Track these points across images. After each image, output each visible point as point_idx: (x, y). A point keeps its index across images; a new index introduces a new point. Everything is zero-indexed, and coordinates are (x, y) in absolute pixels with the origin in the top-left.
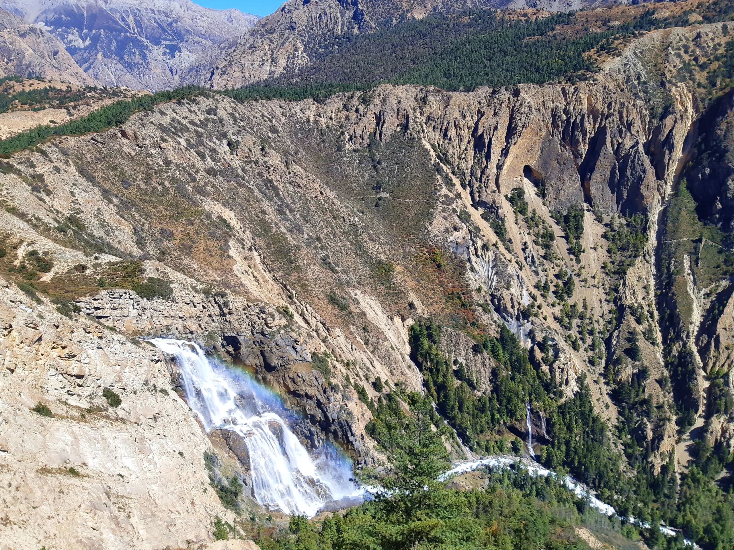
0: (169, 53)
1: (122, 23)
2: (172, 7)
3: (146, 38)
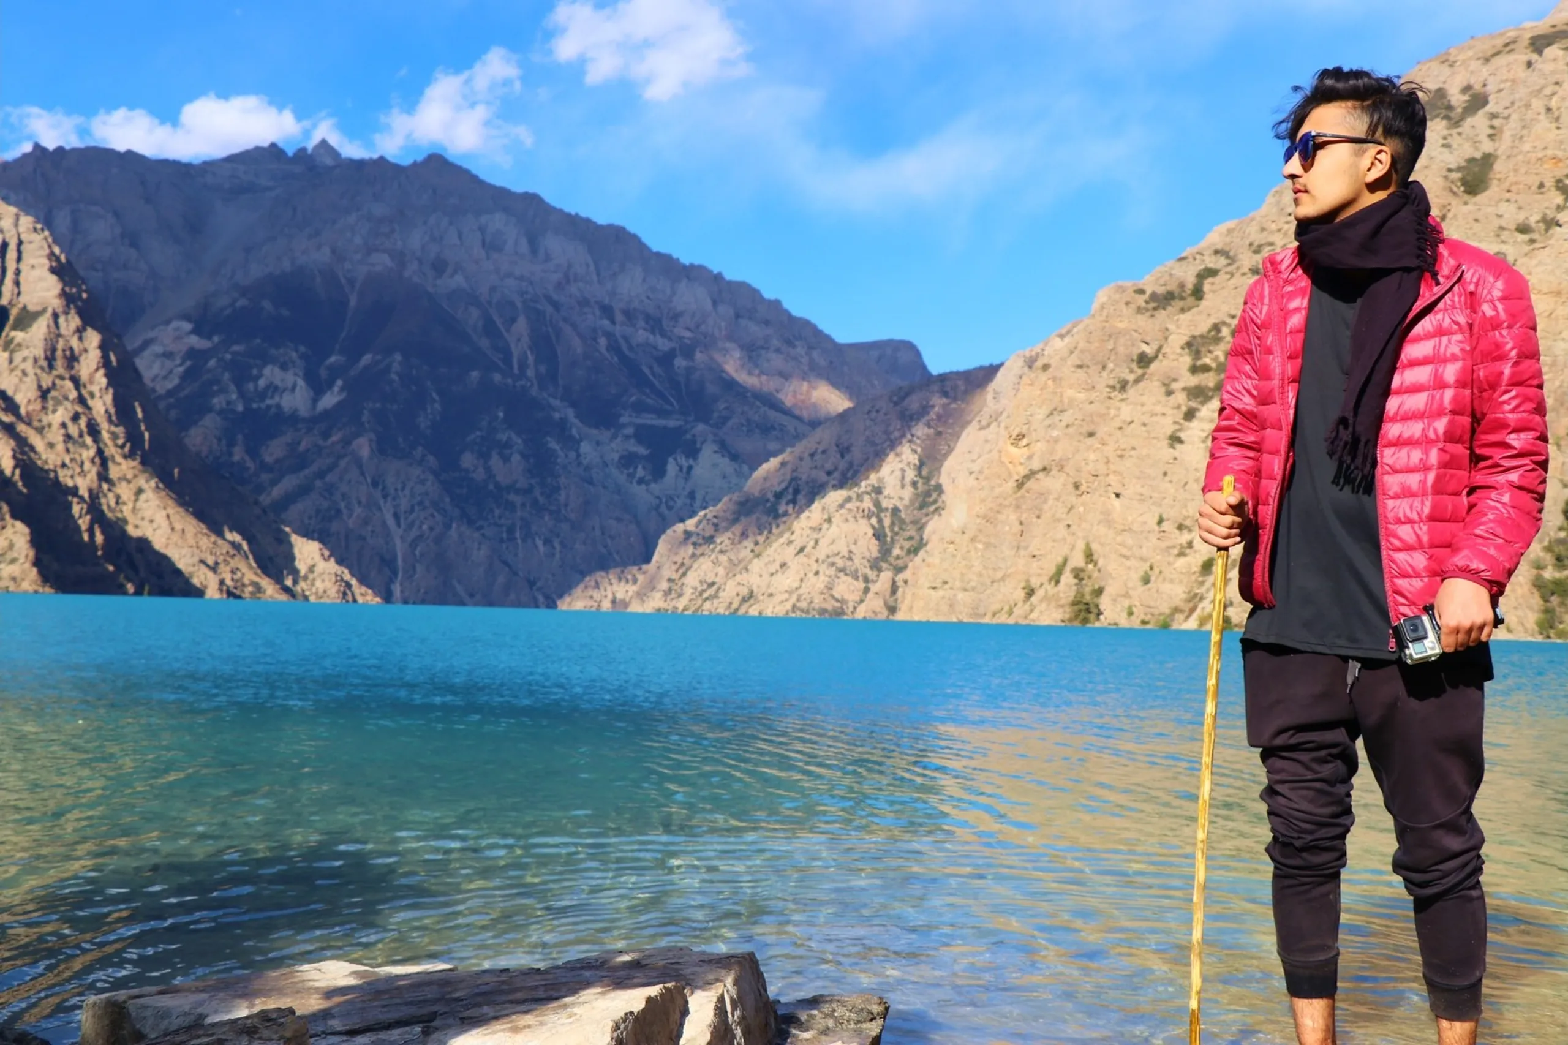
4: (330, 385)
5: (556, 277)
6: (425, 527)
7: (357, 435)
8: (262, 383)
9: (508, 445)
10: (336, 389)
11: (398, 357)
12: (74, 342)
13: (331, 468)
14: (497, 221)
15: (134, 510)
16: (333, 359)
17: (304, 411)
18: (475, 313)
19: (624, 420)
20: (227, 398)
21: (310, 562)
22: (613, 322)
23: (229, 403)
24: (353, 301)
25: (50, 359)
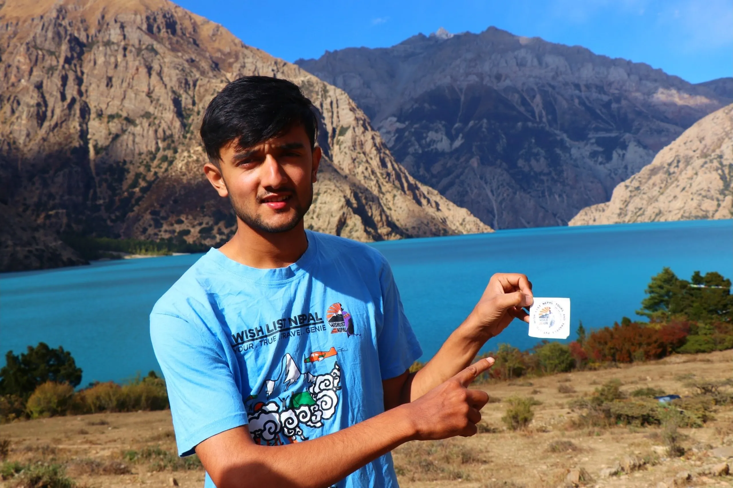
0: (603, 152)
1: (522, 109)
2: (611, 78)
3: (563, 129)
4: (457, 136)
5: (552, 74)
6: (505, 195)
7: (470, 158)
8: (428, 140)
9: (538, 154)
10: (460, 138)
11: (485, 121)
12: (362, 138)
13: (462, 174)
14: (522, 53)
15: (393, 204)
16: (456, 125)
17: (447, 149)
18: (516, 96)
19: (590, 136)
20: (415, 148)
21: (463, 217)
22: (580, 91)
23: (415, 150)
24: (463, 98)
25: (354, 146)
